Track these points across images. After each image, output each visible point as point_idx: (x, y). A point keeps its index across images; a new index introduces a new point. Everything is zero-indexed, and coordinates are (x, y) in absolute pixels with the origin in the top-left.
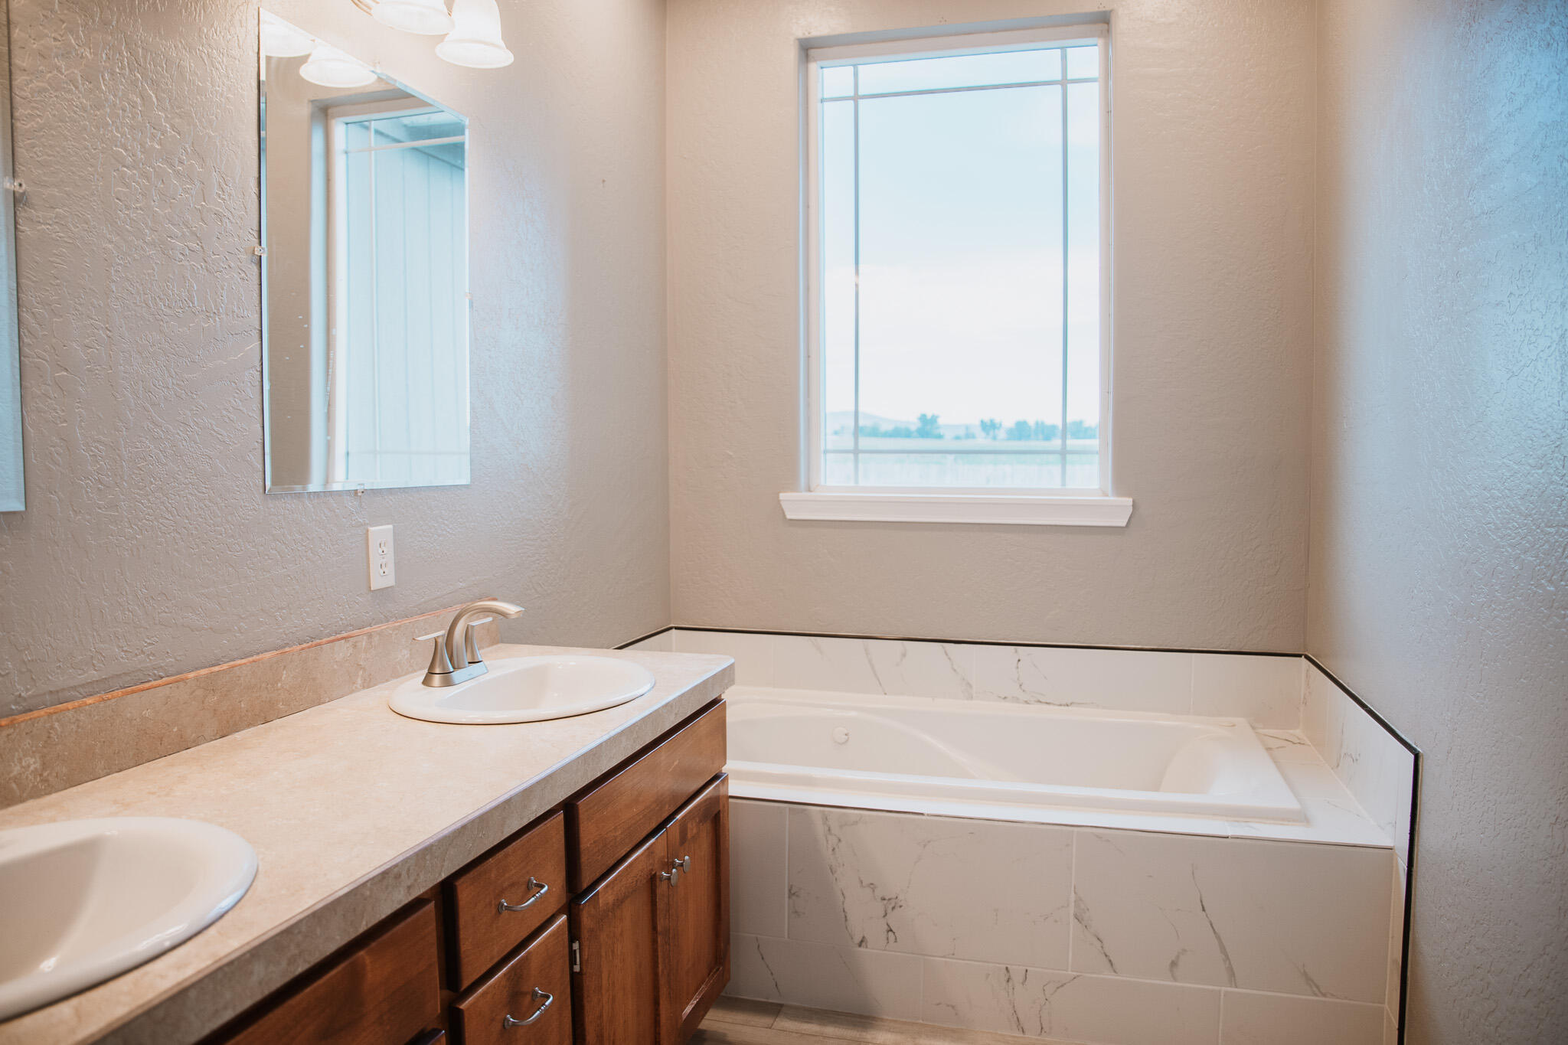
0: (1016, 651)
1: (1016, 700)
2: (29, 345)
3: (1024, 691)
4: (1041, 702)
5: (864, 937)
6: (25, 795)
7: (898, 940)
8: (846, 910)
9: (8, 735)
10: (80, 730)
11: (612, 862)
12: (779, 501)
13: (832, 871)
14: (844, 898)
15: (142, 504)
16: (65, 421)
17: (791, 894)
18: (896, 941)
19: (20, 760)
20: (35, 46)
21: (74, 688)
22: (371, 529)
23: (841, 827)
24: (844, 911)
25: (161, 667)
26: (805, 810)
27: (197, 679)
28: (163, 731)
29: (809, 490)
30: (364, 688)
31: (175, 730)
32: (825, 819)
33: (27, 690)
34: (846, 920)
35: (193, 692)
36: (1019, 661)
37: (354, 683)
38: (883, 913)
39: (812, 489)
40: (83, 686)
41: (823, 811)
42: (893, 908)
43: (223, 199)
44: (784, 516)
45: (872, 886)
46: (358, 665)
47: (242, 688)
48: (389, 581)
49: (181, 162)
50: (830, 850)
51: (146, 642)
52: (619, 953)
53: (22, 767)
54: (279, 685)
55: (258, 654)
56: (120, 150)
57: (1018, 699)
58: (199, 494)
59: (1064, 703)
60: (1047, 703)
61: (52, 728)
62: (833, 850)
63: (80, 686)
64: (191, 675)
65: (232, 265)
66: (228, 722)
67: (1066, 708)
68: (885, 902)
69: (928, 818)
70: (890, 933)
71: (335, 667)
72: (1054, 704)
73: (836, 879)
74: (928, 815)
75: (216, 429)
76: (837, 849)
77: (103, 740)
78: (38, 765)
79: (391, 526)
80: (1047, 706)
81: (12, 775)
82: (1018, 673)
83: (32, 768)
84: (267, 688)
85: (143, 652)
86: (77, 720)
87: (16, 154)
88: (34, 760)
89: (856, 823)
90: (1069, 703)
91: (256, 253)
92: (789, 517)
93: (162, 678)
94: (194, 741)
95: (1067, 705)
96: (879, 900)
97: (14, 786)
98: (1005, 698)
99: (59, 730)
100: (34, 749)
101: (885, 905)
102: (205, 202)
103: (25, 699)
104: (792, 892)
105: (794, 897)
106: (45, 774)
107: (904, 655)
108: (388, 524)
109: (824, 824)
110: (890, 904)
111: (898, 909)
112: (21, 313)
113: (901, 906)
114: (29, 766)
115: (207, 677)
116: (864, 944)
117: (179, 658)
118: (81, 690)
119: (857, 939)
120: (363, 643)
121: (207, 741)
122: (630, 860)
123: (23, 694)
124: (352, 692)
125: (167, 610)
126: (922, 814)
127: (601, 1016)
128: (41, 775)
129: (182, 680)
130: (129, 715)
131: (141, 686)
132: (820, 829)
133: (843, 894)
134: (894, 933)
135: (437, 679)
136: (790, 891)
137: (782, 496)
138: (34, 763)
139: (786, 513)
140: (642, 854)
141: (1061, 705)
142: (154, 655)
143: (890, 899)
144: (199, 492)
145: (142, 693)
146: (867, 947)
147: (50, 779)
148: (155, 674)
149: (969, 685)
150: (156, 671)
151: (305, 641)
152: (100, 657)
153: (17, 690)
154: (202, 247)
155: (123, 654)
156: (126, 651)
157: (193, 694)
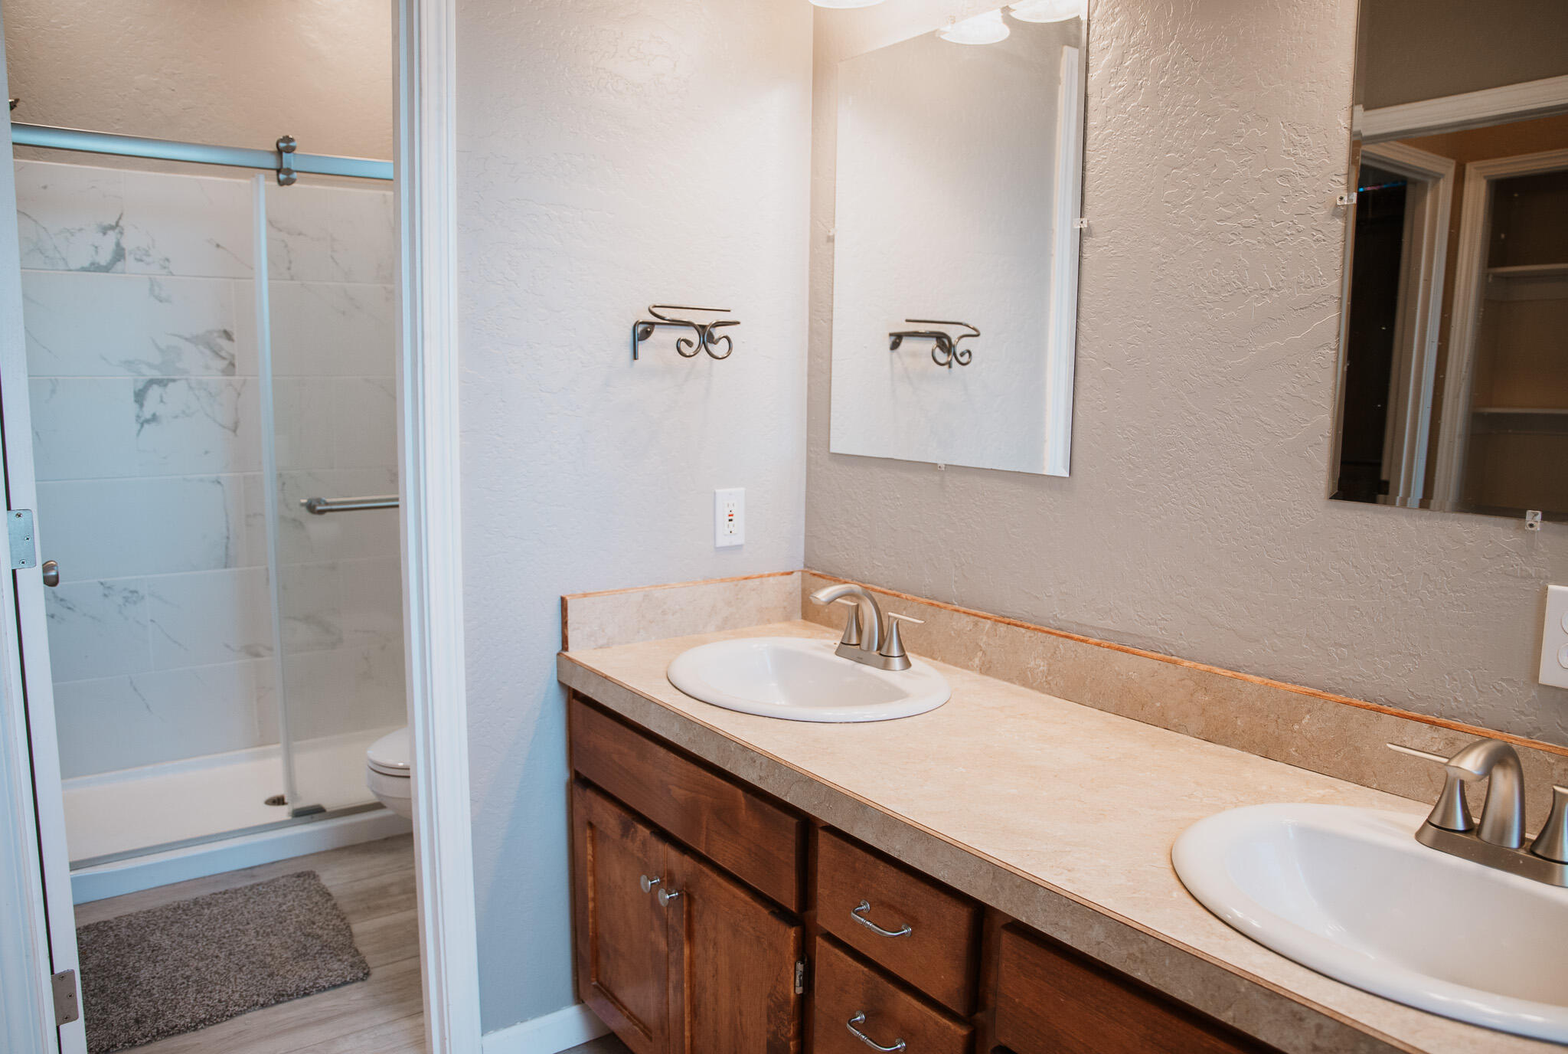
9: (1031, 637)
10: (1077, 659)
15: (1169, 487)
19: (1035, 658)
21: (1093, 628)
27: (1189, 669)
28: (1146, 699)
31: (1158, 704)
33: (1062, 614)
35: (1184, 679)
40: (1101, 629)
43: (1294, 154)
47: (1242, 704)
49: (1238, 137)
51: (1160, 616)
53: (1036, 664)
55: (1285, 681)
58: (1234, 487)
61: (1058, 647)
64: (1187, 663)
75: (1263, 418)
77: (1093, 677)
78: (1045, 668)
81: (1029, 666)
83: (1041, 668)
84: (1277, 722)
86: (1076, 651)
88: (1043, 663)
93: (1172, 655)
99: (1062, 652)
100: (1044, 655)
106: (1049, 678)
115: (1201, 672)
117: (1193, 645)
121: (1188, 733)
125: (1185, 594)
128: (1046, 677)
129: (1175, 663)
131: (1150, 654)
138: (1044, 666)
142: (1167, 632)
144: (1235, 485)
145: (1134, 656)
147: (1051, 682)
148: (1166, 649)
150: (1166, 647)
151: (1375, 700)
152: (1116, 611)
153: (1055, 611)
154: (1260, 219)
155: (1137, 617)
156: (1140, 616)
157: (1183, 682)
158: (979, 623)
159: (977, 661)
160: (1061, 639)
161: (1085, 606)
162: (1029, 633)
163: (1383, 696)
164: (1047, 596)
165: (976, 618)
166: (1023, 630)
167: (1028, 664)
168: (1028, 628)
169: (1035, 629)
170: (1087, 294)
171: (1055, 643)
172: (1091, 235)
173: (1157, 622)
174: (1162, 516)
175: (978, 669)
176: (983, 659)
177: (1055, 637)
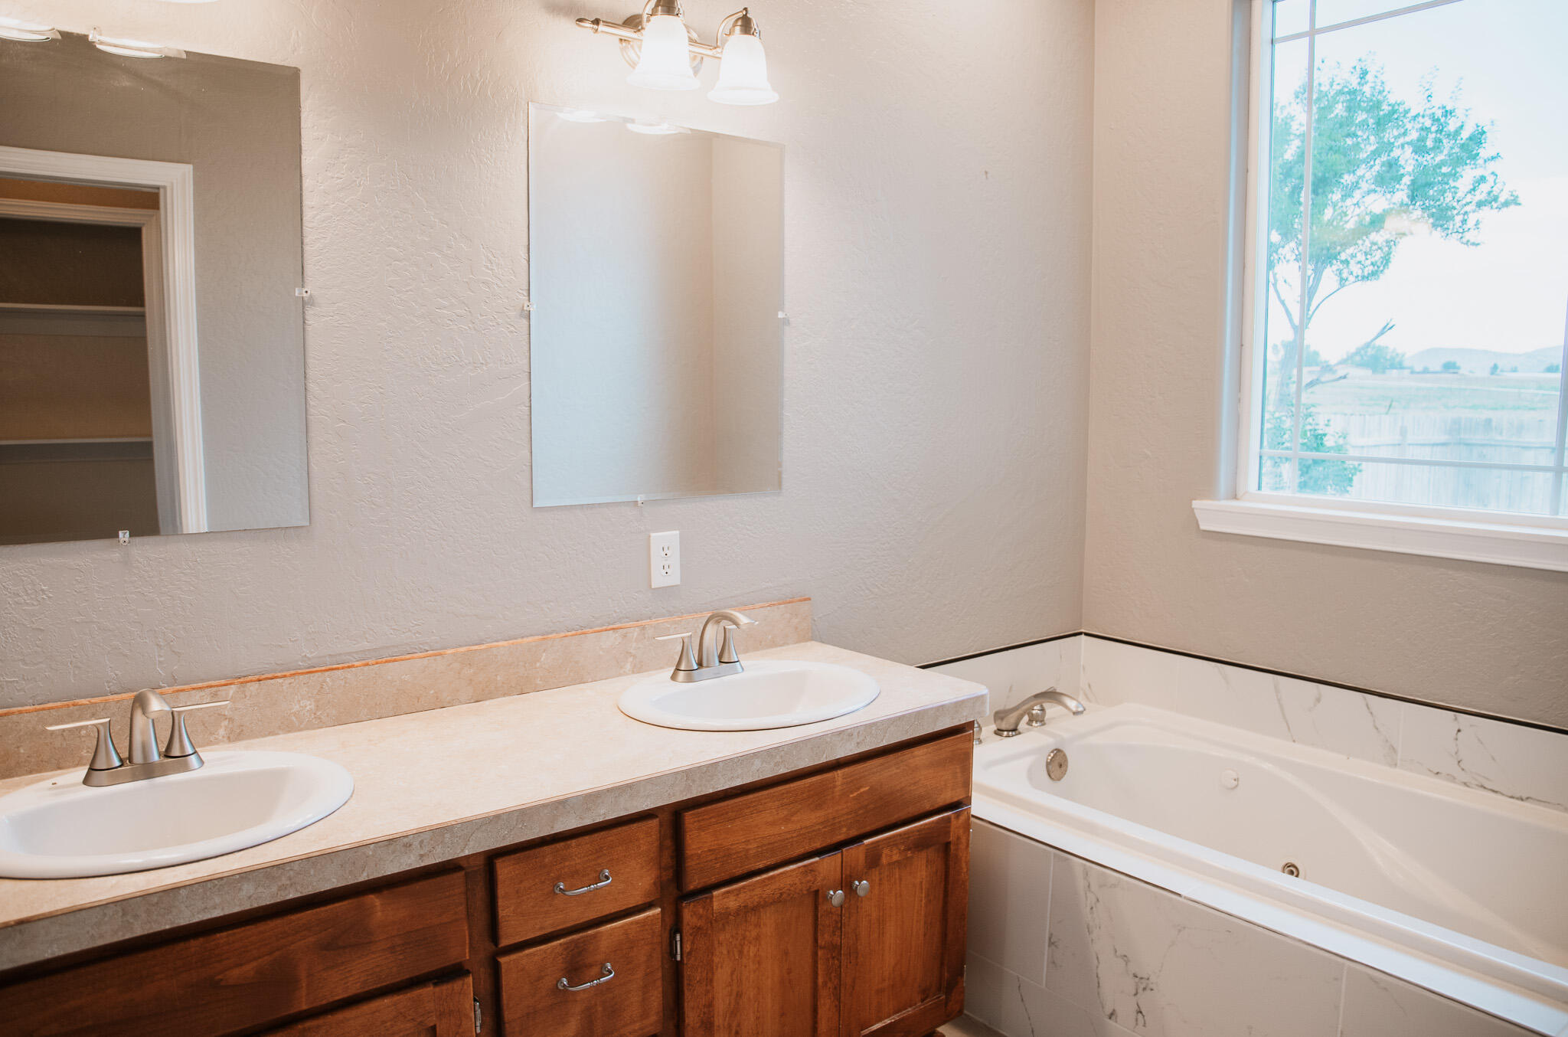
0: (1456, 719)
1: (1452, 778)
2: (314, 406)
3: (1463, 770)
4: (1485, 788)
5: (1114, 1010)
6: (302, 726)
7: (1147, 1025)
8: (1099, 976)
9: (290, 683)
10: (347, 685)
11: (738, 872)
12: (1193, 510)
13: (1089, 931)
14: (1099, 962)
16: (343, 459)
17: (1051, 943)
18: (1144, 1026)
19: (299, 701)
20: (322, 187)
21: (349, 654)
22: (653, 535)
23: (1101, 886)
24: (1097, 976)
25: (426, 643)
26: (1067, 859)
27: (454, 654)
28: (421, 692)
29: (1235, 497)
30: (633, 672)
31: (432, 692)
32: (1086, 874)
33: (312, 653)
34: (1099, 986)
35: (451, 664)
36: (1459, 731)
37: (621, 668)
38: (1134, 992)
39: (1238, 496)
40: (356, 652)
41: (1085, 865)
42: (1144, 989)
43: (492, 270)
44: (1198, 526)
45: (1125, 958)
46: (627, 652)
48: (674, 579)
49: (450, 247)
50: (1088, 908)
51: (413, 624)
52: (751, 954)
53: (300, 707)
54: (538, 664)
55: (523, 637)
56: (392, 248)
57: (1454, 778)
59: (1518, 795)
60: (1493, 791)
61: (325, 681)
62: (1092, 908)
63: (354, 652)
64: (452, 651)
65: (500, 321)
66: (483, 690)
67: (1520, 802)
68: (1137, 980)
69: (1185, 901)
70: (1139, 1014)
71: (601, 653)
72: (1503, 795)
73: (1092, 940)
74: (1185, 898)
76: (1094, 909)
77: (366, 694)
78: (313, 707)
79: (678, 532)
80: (1493, 795)
81: (292, 711)
82: (1457, 745)
83: (308, 708)
84: (525, 667)
85: (410, 631)
86: (345, 678)
87: (305, 268)
88: (309, 702)
89: (1114, 886)
90: (1524, 797)
91: (525, 309)
92: (1202, 527)
93: (427, 651)
94: (449, 703)
95: (1522, 800)
96: (1131, 976)
97: (294, 718)
98: (1438, 773)
99: (330, 684)
100: (310, 695)
101: (1136, 983)
102: (472, 274)
103: (309, 659)
104: (1052, 940)
105: (1053, 947)
106: (318, 713)
107: (1318, 700)
108: (675, 530)
109: (1085, 878)
110: (1142, 983)
111: (1148, 992)
112: (308, 384)
113: (1152, 990)
114: (306, 707)
115: (464, 654)
116: (1113, 1017)
118: (355, 655)
119: (1108, 1011)
120: (636, 633)
121: (461, 703)
122: (771, 874)
123: (308, 655)
124: (620, 675)
125: (433, 600)
126: (1179, 895)
127: (710, 1005)
128: (315, 714)
129: (440, 654)
130: (390, 678)
131: (408, 656)
132: (1081, 884)
133: (1097, 958)
134: (1144, 1016)
135: (681, 674)
136: (1050, 939)
137: (1196, 504)
138: (310, 705)
139: (1200, 523)
140: (794, 870)
141: (1512, 797)
142: (420, 633)
143: (1142, 978)
145: (402, 662)
146: (1116, 1022)
148: (421, 648)
149: (1393, 749)
150: (421, 646)
151: (573, 629)
152: (371, 632)
153: (304, 652)
154: (470, 312)
155: (392, 631)
156: (394, 629)
157: (451, 666)
158: (219, 693)
159: (222, 732)
160: (327, 673)
161: (336, 638)
162: (288, 680)
163: (578, 625)
164: (293, 641)
165: (214, 689)
166: (280, 681)
167: (290, 710)
168: (285, 676)
169: (291, 675)
170: (314, 357)
171: (320, 679)
172: (313, 305)
173: (411, 628)
174: (406, 543)
175: (225, 739)
176: (231, 726)
177: (320, 674)
